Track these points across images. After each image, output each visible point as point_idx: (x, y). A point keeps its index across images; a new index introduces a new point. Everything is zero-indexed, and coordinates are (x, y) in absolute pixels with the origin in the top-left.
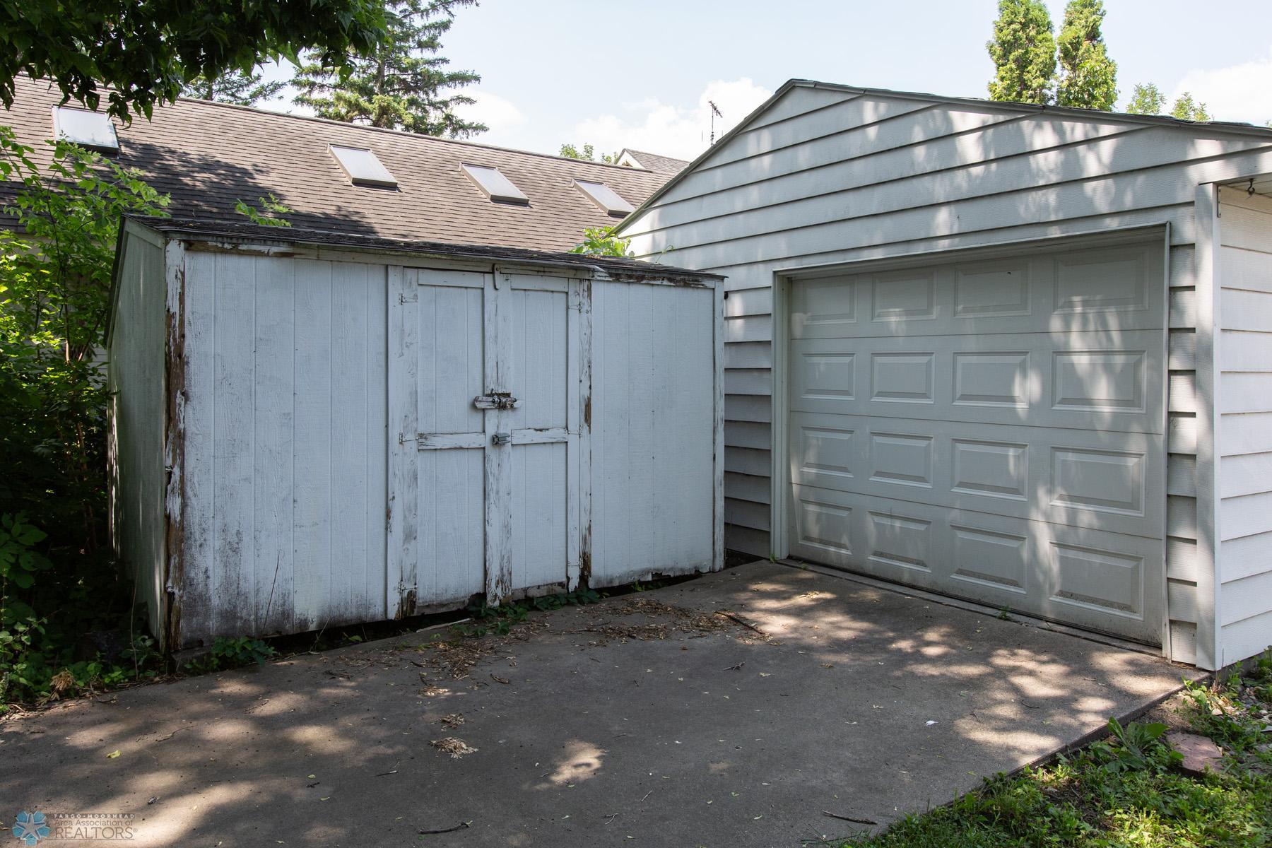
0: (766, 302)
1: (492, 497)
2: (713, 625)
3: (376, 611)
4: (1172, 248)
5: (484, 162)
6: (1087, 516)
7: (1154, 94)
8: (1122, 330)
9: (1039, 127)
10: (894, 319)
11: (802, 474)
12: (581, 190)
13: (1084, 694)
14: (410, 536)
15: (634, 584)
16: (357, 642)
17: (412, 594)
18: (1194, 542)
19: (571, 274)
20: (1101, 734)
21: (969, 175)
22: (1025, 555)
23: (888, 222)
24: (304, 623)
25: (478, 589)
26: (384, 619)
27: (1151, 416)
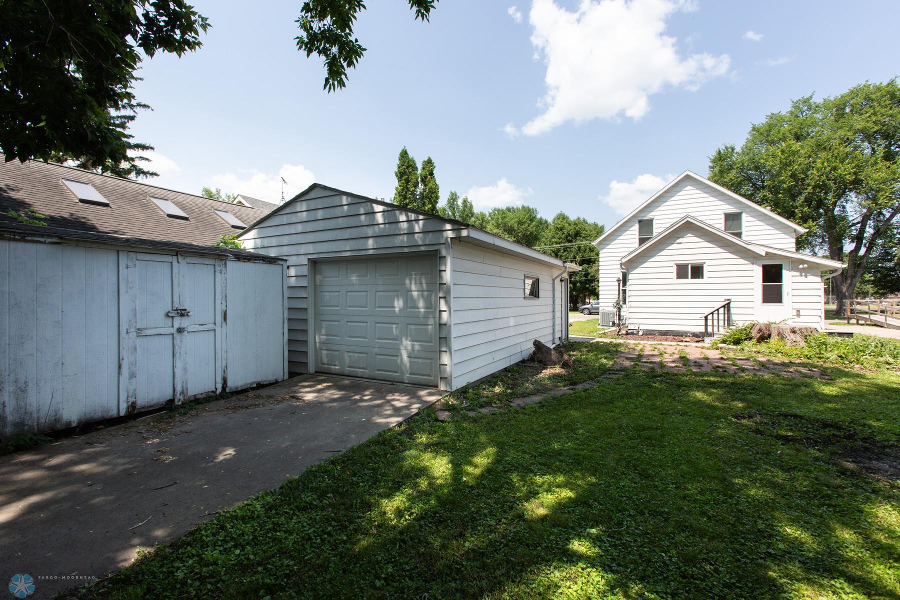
0: (305, 271)
1: (177, 355)
2: (284, 399)
3: (114, 413)
4: (440, 257)
5: (162, 196)
6: (417, 346)
7: (456, 195)
8: (426, 284)
9: (401, 213)
10: (354, 278)
11: (320, 339)
12: (217, 214)
13: (414, 404)
14: (132, 376)
15: (248, 389)
16: (102, 429)
17: (134, 403)
18: (446, 352)
19: (217, 257)
20: (417, 414)
21: (379, 227)
22: (399, 361)
23: (351, 242)
24: (70, 423)
25: (171, 397)
26: (117, 416)
27: (434, 313)
